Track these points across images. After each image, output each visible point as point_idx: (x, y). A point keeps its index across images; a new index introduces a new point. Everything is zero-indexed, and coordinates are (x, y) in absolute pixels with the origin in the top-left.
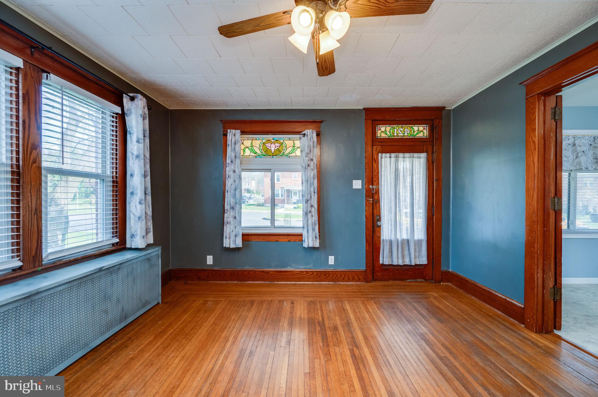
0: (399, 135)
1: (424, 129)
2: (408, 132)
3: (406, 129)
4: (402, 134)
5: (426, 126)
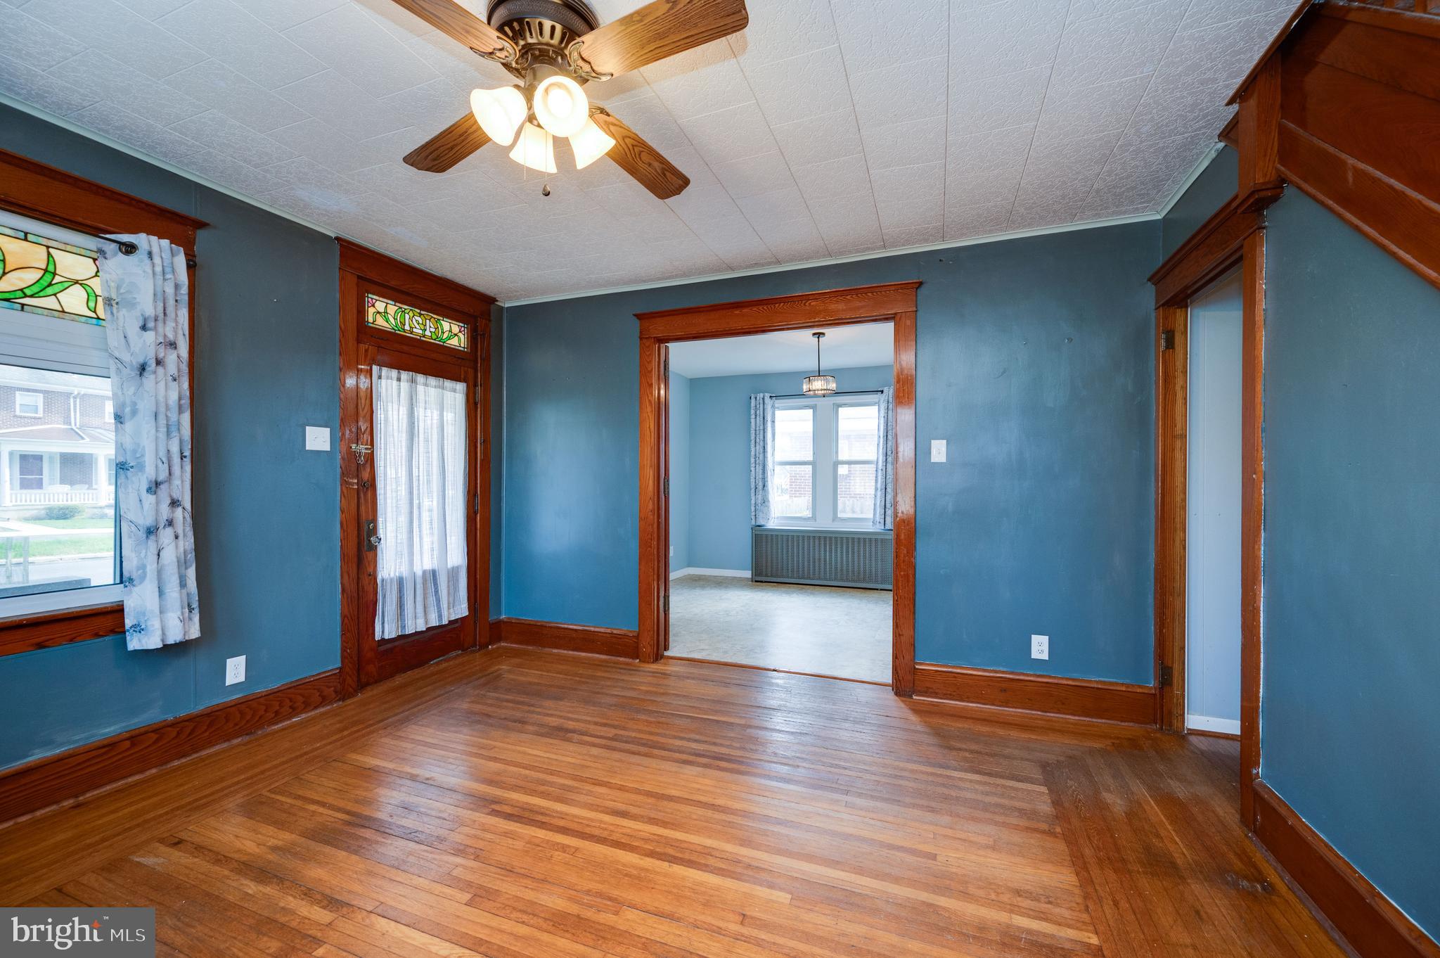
0: (414, 330)
1: (460, 332)
2: (433, 330)
3: (428, 321)
4: (421, 332)
5: (464, 327)
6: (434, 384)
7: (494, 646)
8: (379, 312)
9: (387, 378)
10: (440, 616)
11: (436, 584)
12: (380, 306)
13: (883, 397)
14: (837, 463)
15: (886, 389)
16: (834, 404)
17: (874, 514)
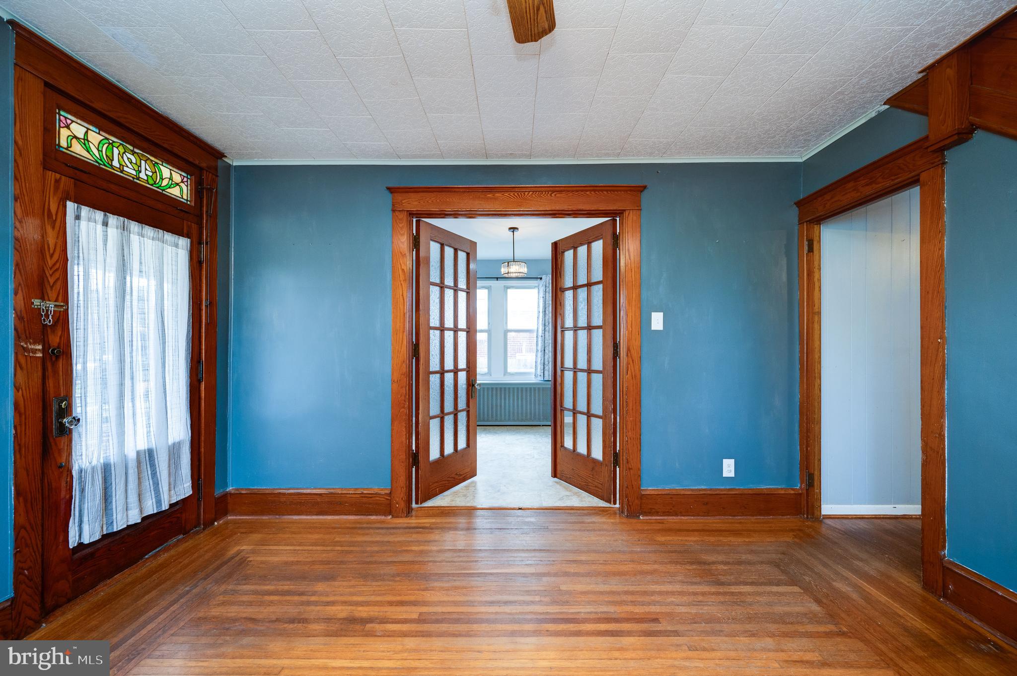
0: (125, 169)
1: (182, 182)
2: (148, 173)
3: (143, 162)
4: (134, 173)
5: (187, 177)
6: (152, 235)
7: (221, 522)
8: (75, 137)
9: (89, 220)
10: (159, 502)
11: (153, 465)
12: (78, 129)
13: (542, 283)
14: (507, 332)
15: (544, 277)
16: (504, 286)
17: (536, 369)
